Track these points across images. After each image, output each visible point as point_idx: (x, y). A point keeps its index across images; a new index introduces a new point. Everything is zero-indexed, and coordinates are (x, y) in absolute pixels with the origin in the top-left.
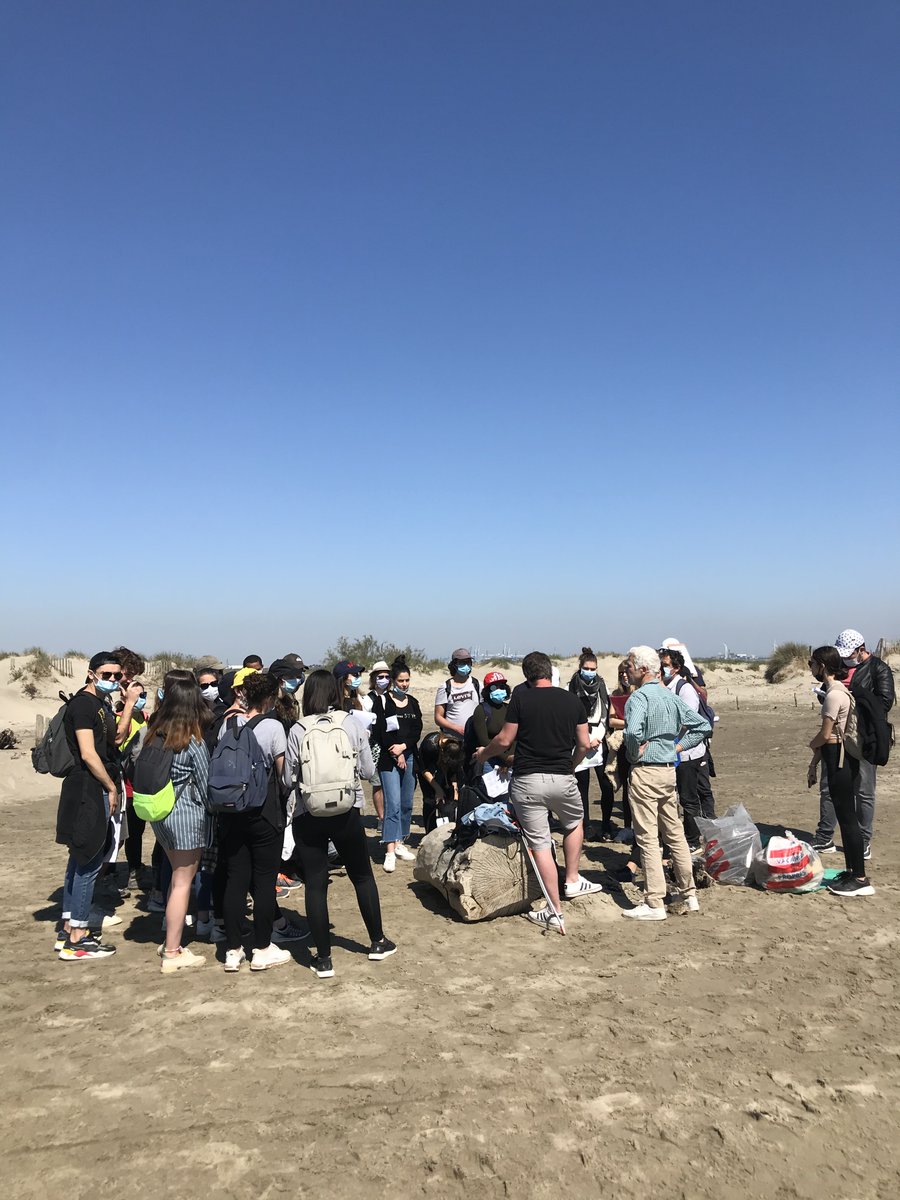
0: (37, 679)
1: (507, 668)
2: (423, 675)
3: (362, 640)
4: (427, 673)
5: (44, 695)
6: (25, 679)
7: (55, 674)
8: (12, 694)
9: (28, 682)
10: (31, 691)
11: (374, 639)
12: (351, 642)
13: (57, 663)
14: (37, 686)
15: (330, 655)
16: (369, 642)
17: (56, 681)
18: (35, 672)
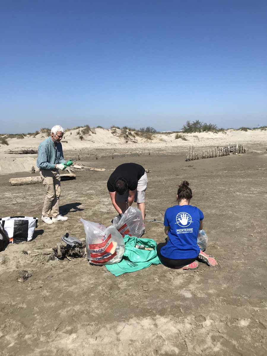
0: (84, 134)
1: (246, 131)
2: (215, 133)
3: (195, 122)
4: (217, 133)
5: (85, 139)
6: (80, 134)
7: (90, 133)
8: (76, 139)
9: (81, 135)
10: (81, 138)
11: (199, 121)
12: (191, 122)
13: (91, 130)
14: (84, 136)
15: (184, 127)
16: (198, 122)
17: (90, 135)
18: (84, 132)
